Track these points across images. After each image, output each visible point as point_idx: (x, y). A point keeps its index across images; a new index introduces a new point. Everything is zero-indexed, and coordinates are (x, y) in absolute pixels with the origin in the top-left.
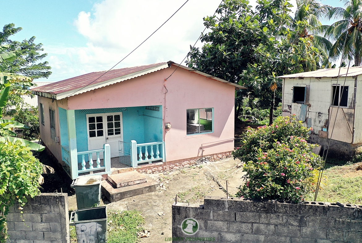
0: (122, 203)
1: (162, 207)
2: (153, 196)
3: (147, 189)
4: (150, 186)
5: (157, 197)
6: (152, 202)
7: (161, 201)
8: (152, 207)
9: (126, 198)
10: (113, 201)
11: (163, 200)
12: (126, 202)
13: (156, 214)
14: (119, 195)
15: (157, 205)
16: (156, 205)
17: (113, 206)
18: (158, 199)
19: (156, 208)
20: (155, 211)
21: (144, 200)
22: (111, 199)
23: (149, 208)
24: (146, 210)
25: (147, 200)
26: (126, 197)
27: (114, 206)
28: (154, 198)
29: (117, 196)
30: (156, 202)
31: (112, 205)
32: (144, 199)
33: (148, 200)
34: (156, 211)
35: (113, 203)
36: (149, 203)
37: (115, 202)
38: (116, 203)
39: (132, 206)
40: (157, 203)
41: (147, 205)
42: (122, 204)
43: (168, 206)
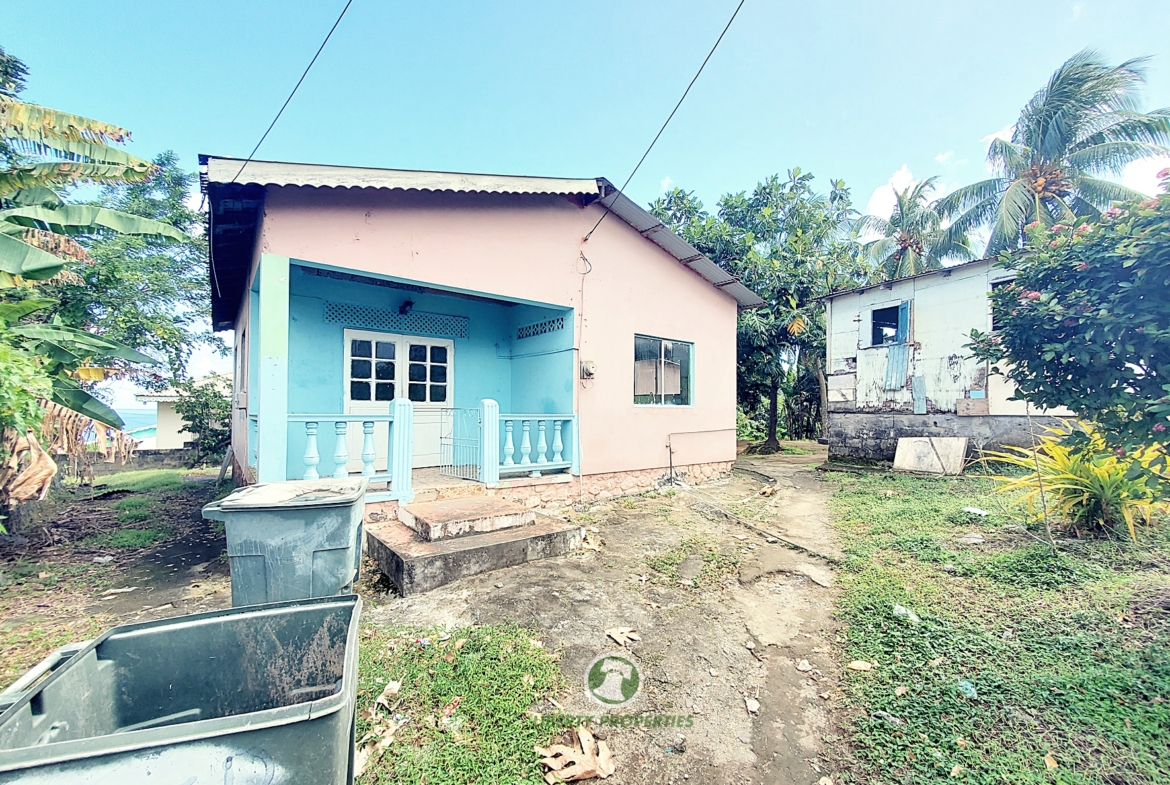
0: (450, 597)
1: (613, 606)
2: (563, 569)
3: (541, 545)
4: (549, 536)
5: (578, 572)
6: (568, 589)
7: (599, 583)
8: (575, 608)
9: (464, 576)
10: (412, 591)
11: (607, 582)
12: (465, 594)
13: (599, 638)
14: (438, 564)
15: (588, 598)
16: (587, 601)
17: (411, 612)
18: (585, 576)
19: (591, 612)
20: (589, 622)
21: (536, 584)
22: (406, 580)
23: (563, 611)
24: (555, 622)
25: (544, 581)
26: (465, 572)
27: (413, 608)
28: (569, 573)
29: (428, 571)
30: (583, 588)
31: (405, 606)
32: (534, 579)
33: (548, 581)
34: (596, 623)
35: (413, 596)
36: (557, 594)
37: (419, 595)
38: (423, 598)
39: (493, 606)
40: (589, 593)
41: (551, 602)
42: (451, 602)
43: (635, 604)
